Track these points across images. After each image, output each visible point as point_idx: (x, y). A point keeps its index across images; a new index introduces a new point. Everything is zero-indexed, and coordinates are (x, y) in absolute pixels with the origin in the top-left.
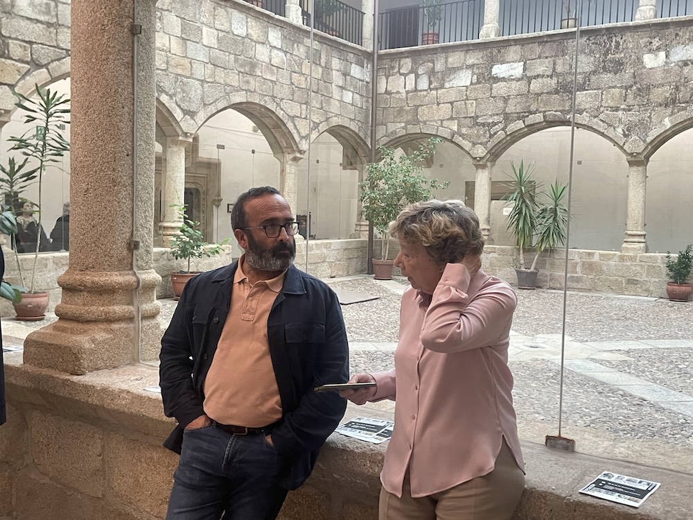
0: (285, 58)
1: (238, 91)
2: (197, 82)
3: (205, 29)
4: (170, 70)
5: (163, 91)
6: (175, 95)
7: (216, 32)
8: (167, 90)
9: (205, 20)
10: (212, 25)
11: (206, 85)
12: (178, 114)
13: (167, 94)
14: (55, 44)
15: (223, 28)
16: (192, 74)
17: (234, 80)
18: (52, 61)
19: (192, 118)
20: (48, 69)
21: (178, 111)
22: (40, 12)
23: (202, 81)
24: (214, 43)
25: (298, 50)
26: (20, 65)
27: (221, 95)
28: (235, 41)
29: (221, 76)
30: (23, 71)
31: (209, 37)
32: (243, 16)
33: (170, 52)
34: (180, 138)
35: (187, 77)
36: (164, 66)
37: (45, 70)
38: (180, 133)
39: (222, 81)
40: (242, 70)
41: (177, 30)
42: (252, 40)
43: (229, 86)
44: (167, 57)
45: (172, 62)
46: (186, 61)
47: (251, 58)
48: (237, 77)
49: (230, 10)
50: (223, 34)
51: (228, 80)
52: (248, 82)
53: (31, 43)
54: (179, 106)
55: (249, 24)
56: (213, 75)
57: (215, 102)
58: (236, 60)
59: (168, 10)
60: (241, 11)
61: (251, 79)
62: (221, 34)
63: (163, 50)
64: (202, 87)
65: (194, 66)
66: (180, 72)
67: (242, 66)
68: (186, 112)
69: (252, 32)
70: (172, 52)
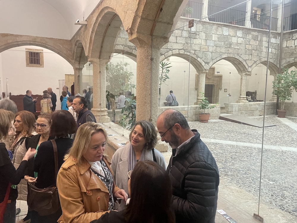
0: (243, 40)
1: (224, 54)
2: (210, 53)
3: (213, 35)
4: (201, 50)
5: (199, 57)
6: (202, 58)
7: (217, 36)
9: (213, 32)
10: (216, 34)
11: (213, 53)
12: (203, 64)
14: (166, 48)
15: (220, 34)
16: (208, 50)
17: (223, 50)
18: (166, 53)
19: (208, 64)
20: (164, 55)
21: (203, 62)
23: (212, 52)
24: (216, 39)
25: (249, 36)
27: (218, 56)
28: (224, 37)
29: (218, 50)
31: (215, 38)
32: (227, 28)
34: (204, 71)
35: (207, 52)
36: (199, 49)
38: (204, 70)
39: (219, 51)
40: (227, 47)
41: (204, 37)
42: (230, 36)
43: (221, 52)
44: (200, 46)
45: (202, 48)
46: (206, 47)
47: (230, 42)
48: (224, 49)
49: (223, 27)
50: (220, 36)
51: (221, 51)
52: (228, 50)
54: (204, 61)
55: (230, 31)
56: (216, 50)
57: (216, 58)
58: (224, 44)
59: (201, 32)
60: (227, 27)
61: (230, 49)
62: (219, 36)
63: (199, 44)
64: (212, 54)
65: (209, 48)
66: (204, 50)
67: (226, 45)
68: (206, 63)
69: (231, 33)
70: (202, 44)
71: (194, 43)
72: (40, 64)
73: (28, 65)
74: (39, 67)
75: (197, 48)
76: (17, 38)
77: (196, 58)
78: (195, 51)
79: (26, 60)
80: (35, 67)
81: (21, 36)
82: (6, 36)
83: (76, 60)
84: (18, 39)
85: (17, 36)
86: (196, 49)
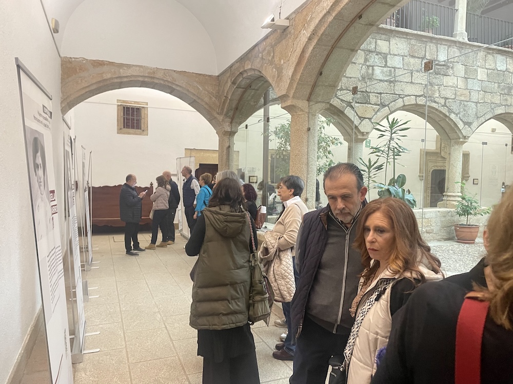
1: (499, 106)
2: (473, 104)
3: (479, 70)
4: (457, 98)
5: (452, 112)
6: (459, 113)
7: (486, 70)
8: (454, 111)
9: (479, 64)
10: (484, 67)
11: (479, 105)
12: (461, 125)
13: (454, 113)
14: (393, 92)
15: (491, 67)
16: (470, 99)
17: (497, 99)
18: (391, 102)
19: (469, 126)
20: (389, 107)
21: (461, 123)
22: (387, 76)
23: (476, 102)
24: (485, 77)
26: (375, 107)
27: (488, 110)
28: (498, 75)
29: (488, 98)
30: (376, 110)
31: (481, 74)
32: (504, 57)
33: (457, 87)
34: (461, 140)
35: (467, 102)
36: (453, 97)
37: (387, 108)
38: (462, 137)
39: (489, 101)
40: (503, 93)
41: (462, 74)
42: (509, 72)
43: (494, 103)
44: (456, 90)
45: (458, 93)
46: (467, 92)
47: (509, 84)
48: (499, 97)
49: (496, 55)
51: (493, 101)
52: (506, 100)
53: (381, 93)
54: (461, 120)
55: (508, 62)
56: (484, 98)
57: (484, 115)
58: (499, 87)
59: (457, 62)
60: (503, 55)
61: (508, 98)
62: (490, 71)
63: (453, 87)
64: (476, 106)
65: (472, 94)
66: (463, 98)
67: (503, 90)
68: (465, 123)
69: (509, 67)
70: (459, 87)
71: (445, 84)
72: (143, 129)
73: (120, 131)
74: (140, 134)
75: (449, 94)
76: (121, 70)
77: (448, 114)
78: (446, 99)
79: (117, 121)
80: (133, 134)
81: (129, 66)
82: (101, 65)
83: (226, 115)
84: (123, 72)
85: (121, 66)
86: (448, 96)
